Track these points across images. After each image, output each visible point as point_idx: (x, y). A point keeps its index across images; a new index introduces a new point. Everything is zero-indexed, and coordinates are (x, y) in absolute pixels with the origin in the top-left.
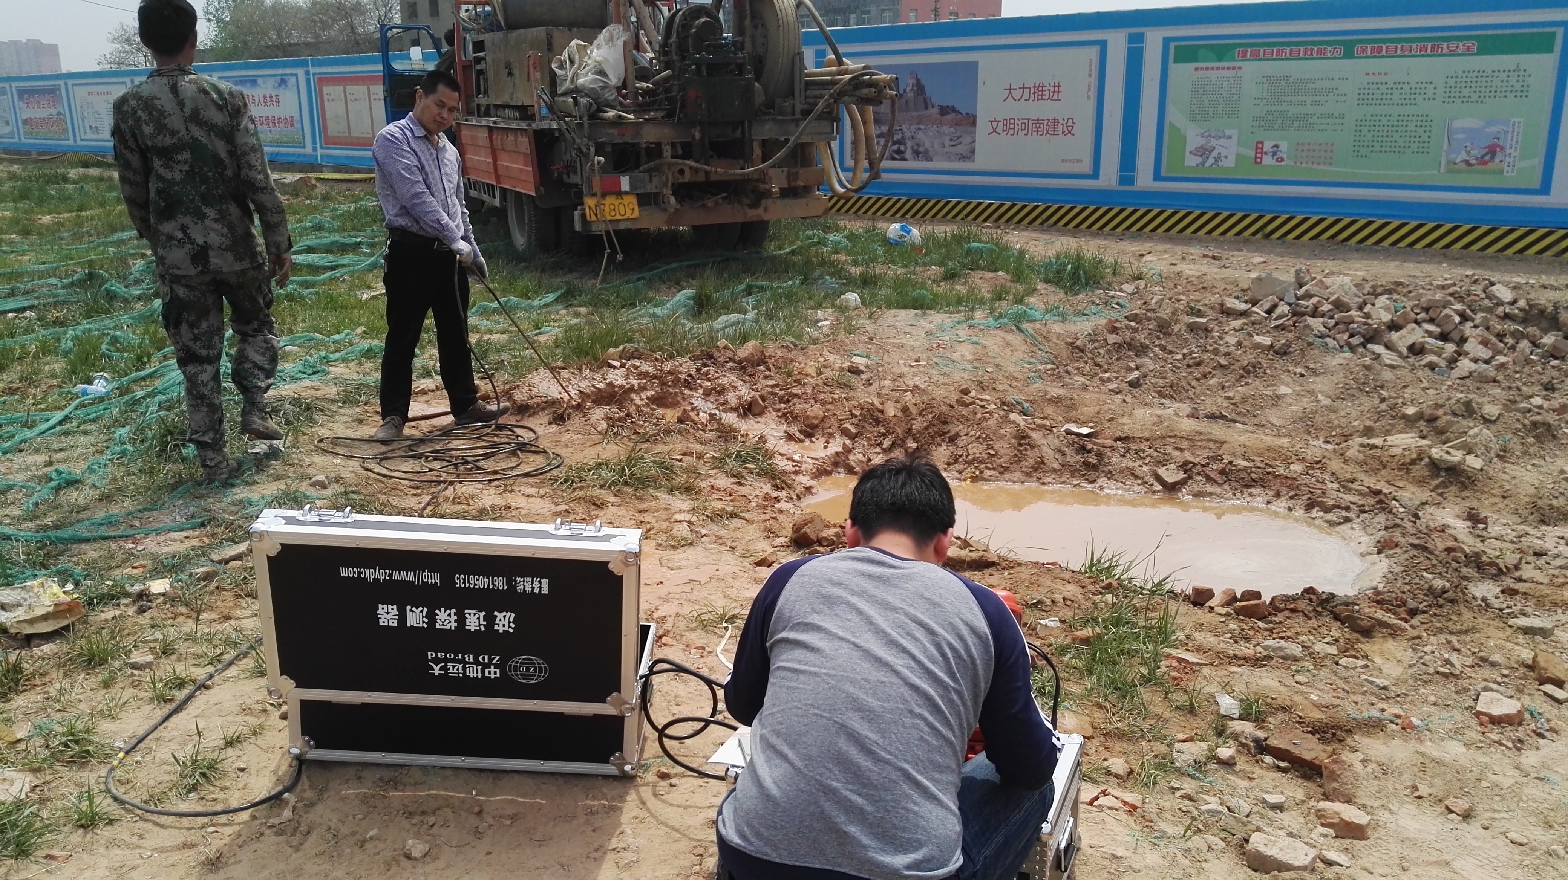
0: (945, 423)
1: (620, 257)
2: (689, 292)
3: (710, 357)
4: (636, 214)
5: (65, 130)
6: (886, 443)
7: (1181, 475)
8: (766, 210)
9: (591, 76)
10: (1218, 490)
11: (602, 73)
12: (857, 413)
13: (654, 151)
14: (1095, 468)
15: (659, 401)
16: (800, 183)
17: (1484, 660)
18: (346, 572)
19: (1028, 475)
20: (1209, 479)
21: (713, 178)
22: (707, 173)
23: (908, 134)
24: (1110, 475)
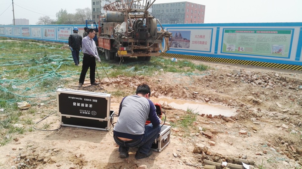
0: (171, 89)
1: (123, 61)
2: (134, 67)
3: (135, 77)
4: (127, 54)
5: (29, 35)
6: (161, 92)
7: (209, 99)
8: (149, 54)
9: (120, 31)
10: (214, 102)
11: (122, 30)
12: (157, 87)
13: (130, 44)
14: (195, 98)
15: (125, 84)
16: (155, 50)
17: (245, 126)
18: (69, 97)
19: (184, 98)
20: (213, 100)
21: (140, 48)
22: (139, 48)
23: (178, 43)
24: (197, 99)
